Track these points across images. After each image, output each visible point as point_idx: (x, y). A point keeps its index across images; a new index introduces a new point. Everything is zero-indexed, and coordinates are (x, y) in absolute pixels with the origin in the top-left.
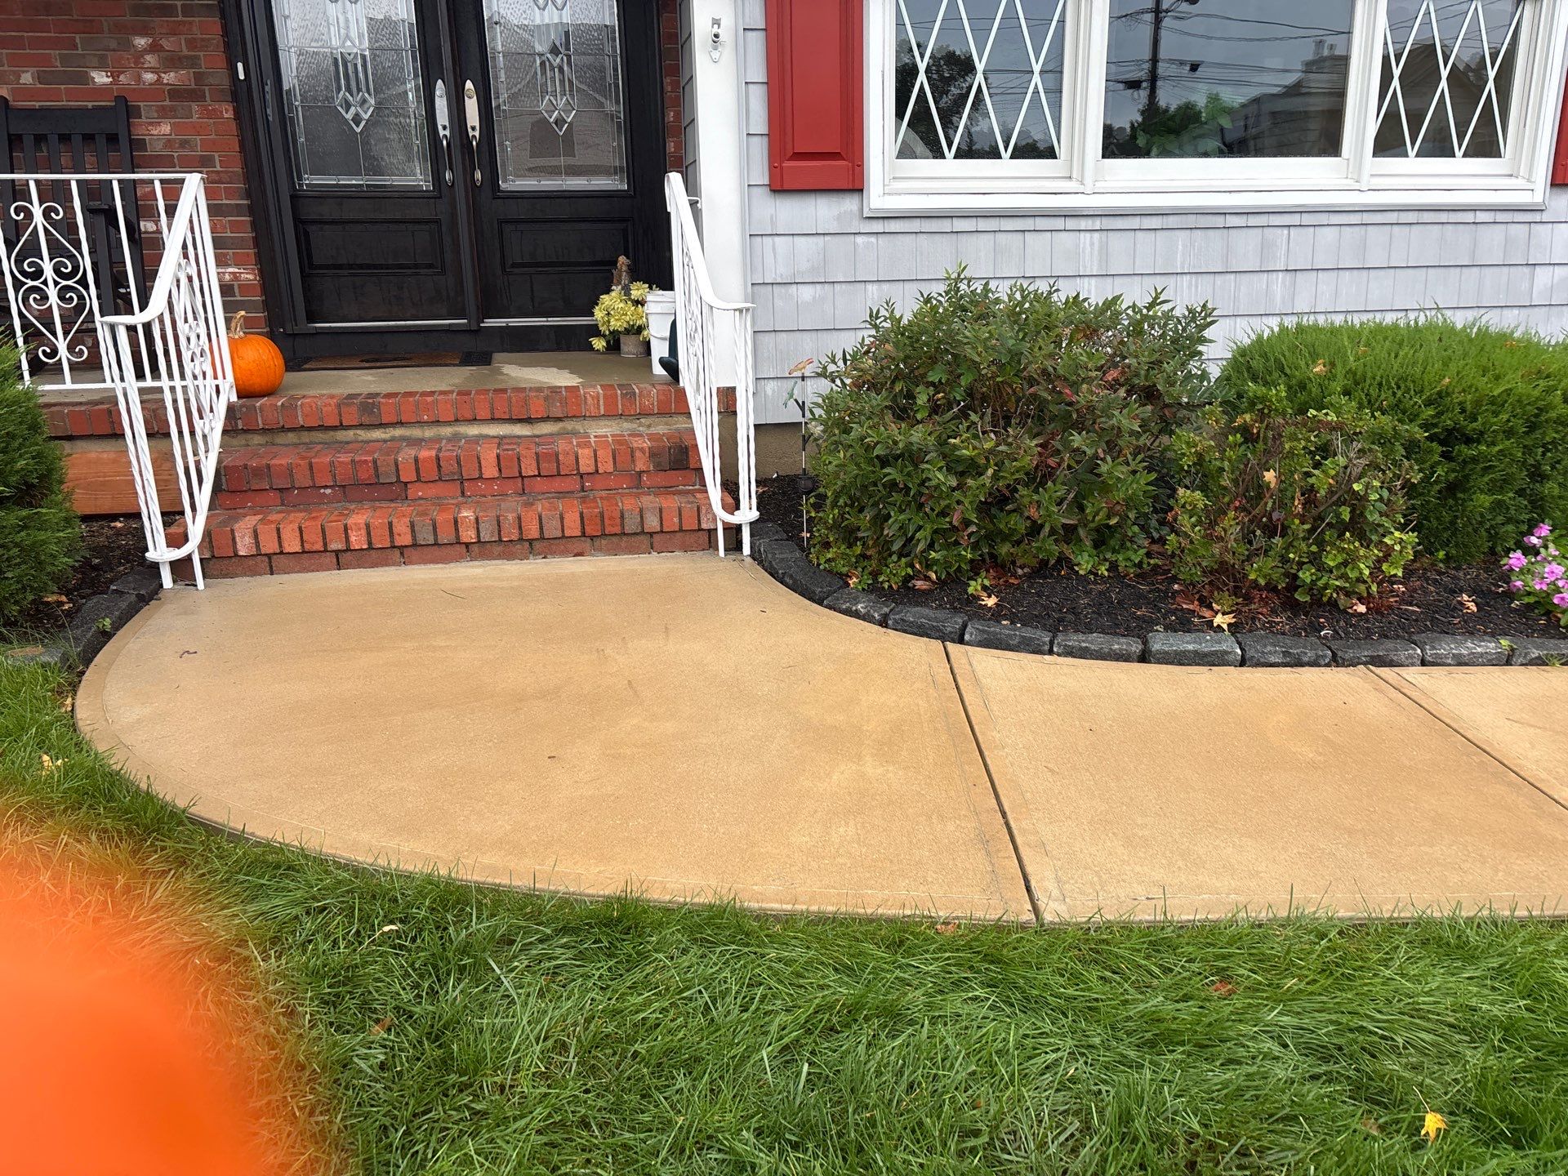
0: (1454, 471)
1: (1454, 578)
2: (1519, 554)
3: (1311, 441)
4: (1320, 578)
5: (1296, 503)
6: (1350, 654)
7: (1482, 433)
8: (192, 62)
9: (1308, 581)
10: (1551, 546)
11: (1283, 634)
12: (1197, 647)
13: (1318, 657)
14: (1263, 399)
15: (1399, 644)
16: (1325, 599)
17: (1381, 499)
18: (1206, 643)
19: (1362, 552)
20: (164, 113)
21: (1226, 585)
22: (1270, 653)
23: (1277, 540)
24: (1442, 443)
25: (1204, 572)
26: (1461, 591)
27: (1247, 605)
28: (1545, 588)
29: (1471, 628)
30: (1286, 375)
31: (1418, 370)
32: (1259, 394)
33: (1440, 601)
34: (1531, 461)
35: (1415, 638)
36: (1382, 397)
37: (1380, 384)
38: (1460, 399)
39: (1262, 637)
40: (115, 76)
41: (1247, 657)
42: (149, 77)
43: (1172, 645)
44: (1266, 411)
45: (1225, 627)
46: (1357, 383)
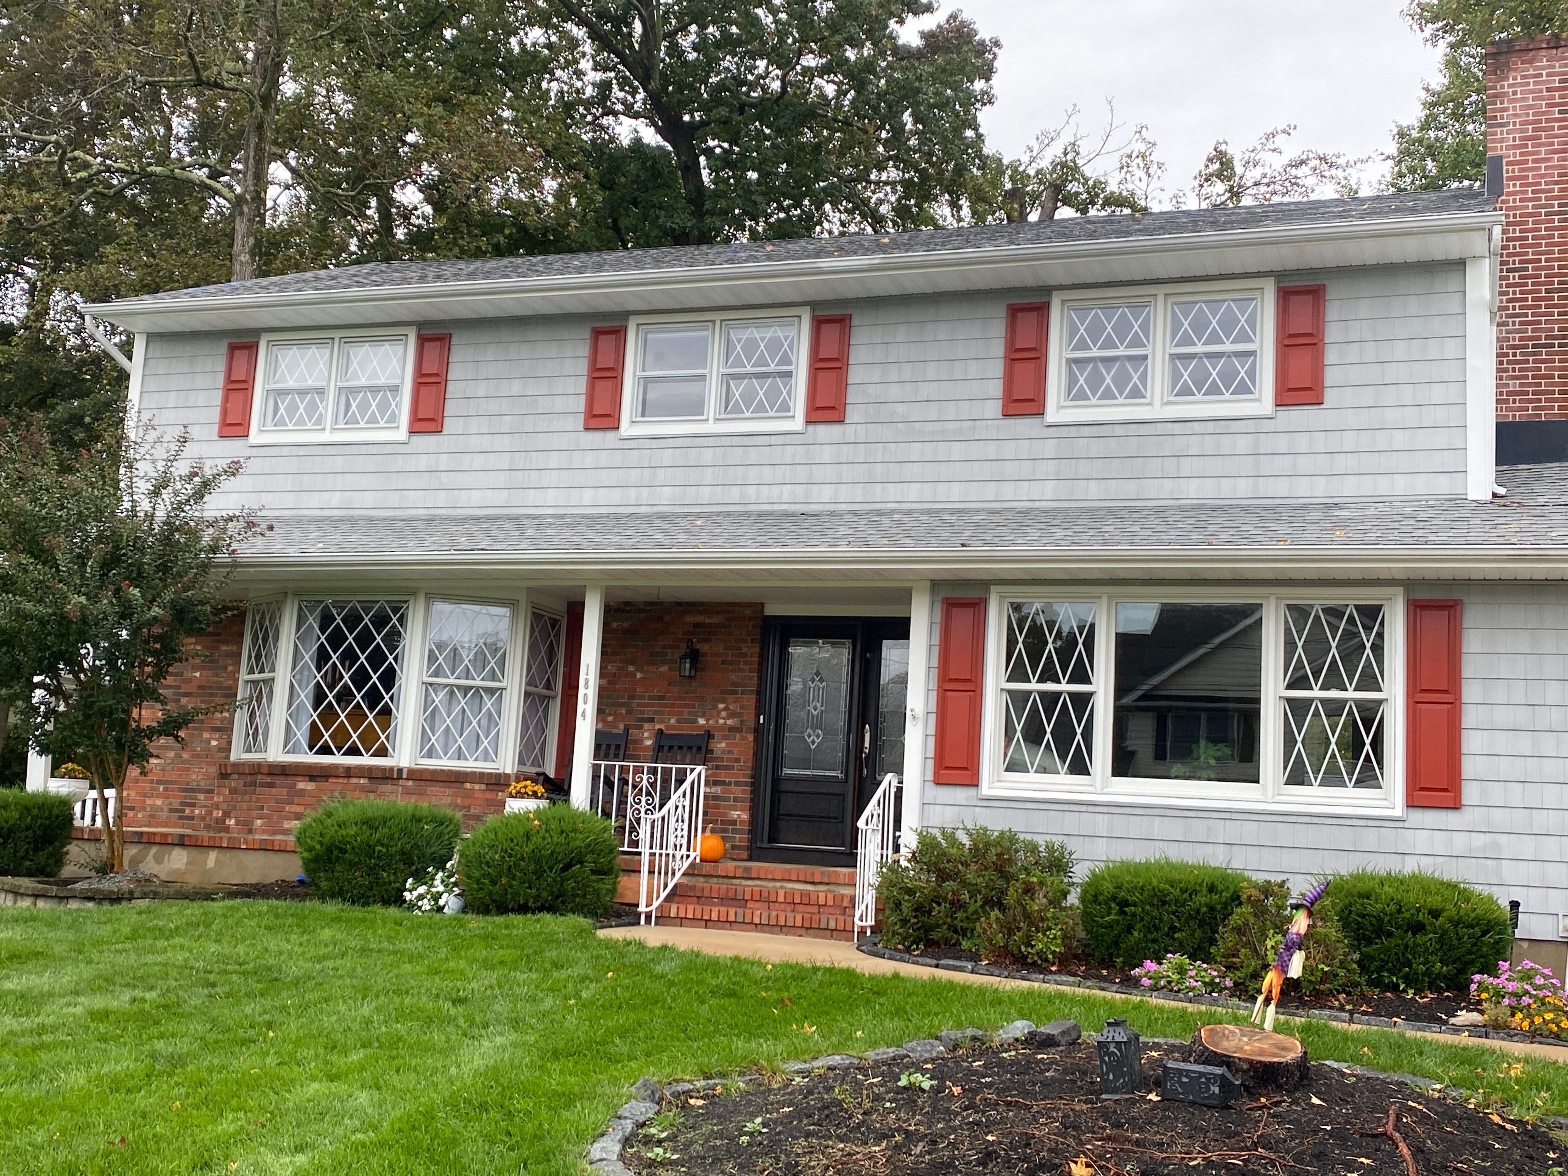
8: (740, 715)
20: (725, 738)
40: (708, 720)
42: (721, 721)
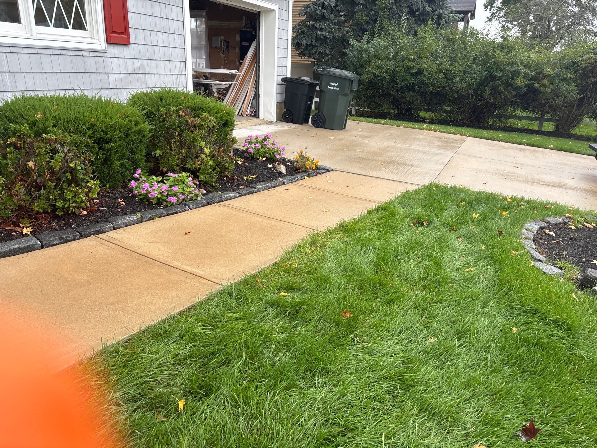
0: (104, 154)
1: (114, 194)
2: (133, 181)
3: (47, 148)
4: (66, 204)
5: (46, 174)
6: (86, 232)
7: (111, 139)
9: (61, 206)
10: (142, 176)
11: (56, 230)
12: (19, 246)
13: (74, 236)
14: (19, 131)
15: (103, 224)
16: (70, 212)
17: (82, 169)
18: (23, 243)
19: (80, 191)
21: (24, 215)
22: (54, 240)
23: (42, 191)
24: (98, 144)
25: (12, 211)
26: (118, 198)
27: (36, 222)
28: (145, 192)
29: (126, 211)
30: (25, 119)
31: (81, 115)
32: (16, 128)
33: (112, 203)
34: (129, 147)
35: (108, 220)
36: (70, 127)
37: (67, 121)
38: (100, 126)
39: (48, 234)
41: (44, 244)
43: (6, 248)
44: (22, 136)
45: (29, 233)
46: (58, 122)
